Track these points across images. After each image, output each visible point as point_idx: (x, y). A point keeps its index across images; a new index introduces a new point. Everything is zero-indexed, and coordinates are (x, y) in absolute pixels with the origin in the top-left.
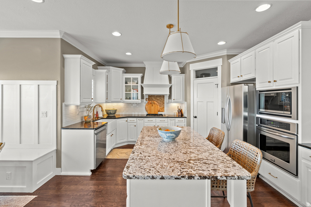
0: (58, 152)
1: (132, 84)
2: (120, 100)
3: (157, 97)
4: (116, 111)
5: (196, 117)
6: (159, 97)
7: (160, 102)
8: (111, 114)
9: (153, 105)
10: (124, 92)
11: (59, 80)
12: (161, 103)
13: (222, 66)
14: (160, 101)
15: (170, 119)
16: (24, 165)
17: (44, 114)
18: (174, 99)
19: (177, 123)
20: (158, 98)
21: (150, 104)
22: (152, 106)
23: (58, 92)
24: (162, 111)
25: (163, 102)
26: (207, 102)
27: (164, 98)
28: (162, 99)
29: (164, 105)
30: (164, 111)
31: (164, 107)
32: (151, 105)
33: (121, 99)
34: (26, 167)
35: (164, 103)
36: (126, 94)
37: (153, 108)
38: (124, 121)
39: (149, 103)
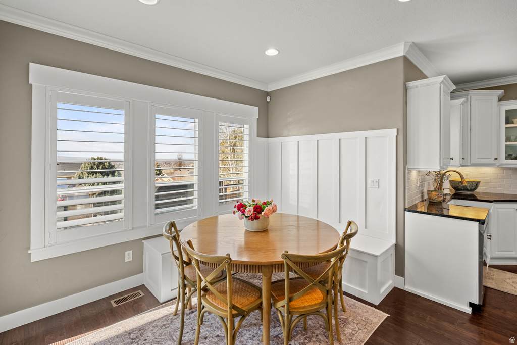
0: (399, 250)
2: (492, 161)
4: (477, 184)
8: (467, 190)
10: (504, 143)
11: (401, 126)
16: (364, 258)
17: (375, 184)
23: (399, 147)
33: (496, 159)
34: (366, 262)
36: (507, 146)
38: (512, 210)
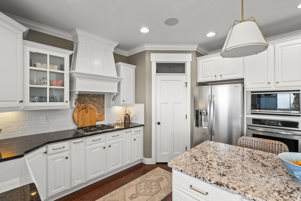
1: (50, 69)
2: (17, 104)
3: (93, 97)
5: (159, 123)
6: (97, 97)
7: (97, 105)
9: (89, 110)
10: (28, 85)
12: (99, 107)
13: (191, 62)
14: (99, 104)
15: (125, 131)
18: (124, 101)
19: (134, 135)
20: (95, 99)
21: (82, 109)
22: (87, 112)
24: (101, 119)
25: (102, 106)
26: (174, 103)
27: (104, 98)
28: (101, 100)
29: (104, 110)
30: (104, 119)
31: (104, 113)
32: (84, 111)
33: (21, 102)
35: (104, 107)
37: (87, 115)
39: (80, 108)
